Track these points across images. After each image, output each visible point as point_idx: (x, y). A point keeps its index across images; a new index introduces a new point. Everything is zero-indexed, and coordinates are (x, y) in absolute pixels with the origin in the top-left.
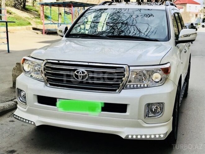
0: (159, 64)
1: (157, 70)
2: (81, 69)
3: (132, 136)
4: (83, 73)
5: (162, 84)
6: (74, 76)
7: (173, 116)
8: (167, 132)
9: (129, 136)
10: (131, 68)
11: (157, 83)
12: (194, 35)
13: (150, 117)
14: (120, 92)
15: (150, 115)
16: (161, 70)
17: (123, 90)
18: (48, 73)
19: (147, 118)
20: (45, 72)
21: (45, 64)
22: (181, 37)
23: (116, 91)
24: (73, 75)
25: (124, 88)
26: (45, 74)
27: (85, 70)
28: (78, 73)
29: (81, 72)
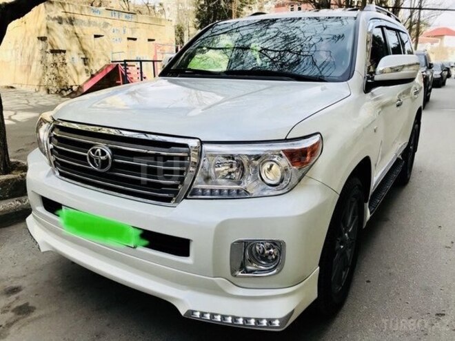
0: (284, 138)
1: (274, 153)
2: (102, 146)
3: (202, 314)
4: (103, 153)
5: (286, 190)
6: (88, 159)
7: (320, 265)
8: (293, 311)
9: (195, 313)
10: (206, 147)
11: (274, 188)
12: (412, 68)
13: (251, 272)
14: (177, 201)
15: (249, 268)
16: (283, 155)
17: (185, 200)
18: (55, 148)
19: (240, 274)
20: (51, 146)
21: (52, 130)
22: (382, 72)
23: (170, 202)
24: (86, 156)
25: (188, 197)
26: (51, 150)
27: (107, 148)
28: (94, 153)
29: (99, 150)
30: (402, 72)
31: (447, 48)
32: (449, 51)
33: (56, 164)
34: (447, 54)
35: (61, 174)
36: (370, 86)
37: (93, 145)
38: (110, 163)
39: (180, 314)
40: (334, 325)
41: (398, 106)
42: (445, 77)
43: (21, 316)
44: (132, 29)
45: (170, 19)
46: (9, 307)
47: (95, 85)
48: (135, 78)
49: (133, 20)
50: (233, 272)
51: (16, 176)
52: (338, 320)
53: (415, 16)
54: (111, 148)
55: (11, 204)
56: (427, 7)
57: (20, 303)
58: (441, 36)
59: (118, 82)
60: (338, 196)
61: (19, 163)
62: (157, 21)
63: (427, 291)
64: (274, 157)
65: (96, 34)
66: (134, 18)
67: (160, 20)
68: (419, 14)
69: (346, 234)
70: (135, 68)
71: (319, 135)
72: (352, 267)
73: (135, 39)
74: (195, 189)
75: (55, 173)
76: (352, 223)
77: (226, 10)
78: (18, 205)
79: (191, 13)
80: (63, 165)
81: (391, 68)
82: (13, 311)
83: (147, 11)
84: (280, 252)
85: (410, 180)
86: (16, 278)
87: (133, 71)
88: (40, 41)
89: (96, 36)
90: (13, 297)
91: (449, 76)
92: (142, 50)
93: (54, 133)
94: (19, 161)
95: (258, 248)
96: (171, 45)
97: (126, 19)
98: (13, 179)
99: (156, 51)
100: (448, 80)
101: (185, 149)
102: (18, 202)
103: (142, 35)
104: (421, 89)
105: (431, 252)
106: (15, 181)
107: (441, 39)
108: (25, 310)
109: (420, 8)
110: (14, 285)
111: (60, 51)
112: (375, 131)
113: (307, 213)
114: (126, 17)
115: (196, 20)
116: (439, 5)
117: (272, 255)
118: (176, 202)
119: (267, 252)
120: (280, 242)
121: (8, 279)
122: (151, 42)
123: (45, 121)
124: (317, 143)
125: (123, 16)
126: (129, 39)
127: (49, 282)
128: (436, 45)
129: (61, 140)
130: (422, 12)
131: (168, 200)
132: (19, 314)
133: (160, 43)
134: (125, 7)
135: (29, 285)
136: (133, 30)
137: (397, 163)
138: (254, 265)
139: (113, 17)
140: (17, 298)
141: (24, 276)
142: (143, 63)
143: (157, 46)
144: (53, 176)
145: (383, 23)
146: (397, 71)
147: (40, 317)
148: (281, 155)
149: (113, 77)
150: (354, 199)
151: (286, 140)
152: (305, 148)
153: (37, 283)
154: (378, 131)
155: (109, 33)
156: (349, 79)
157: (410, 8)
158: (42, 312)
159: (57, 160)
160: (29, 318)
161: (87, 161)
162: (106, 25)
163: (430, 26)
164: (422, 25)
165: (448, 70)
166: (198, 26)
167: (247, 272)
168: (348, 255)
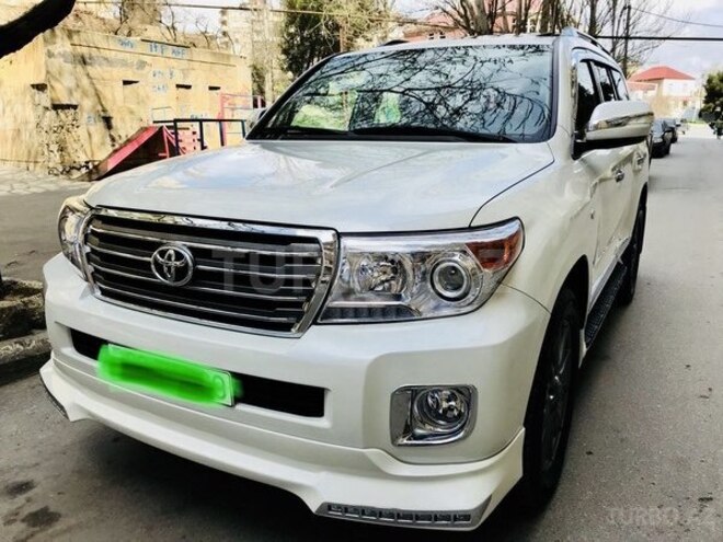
0: (467, 226)
1: (454, 249)
3: (347, 509)
4: (179, 256)
5: (473, 307)
6: (153, 266)
7: (526, 424)
8: (489, 498)
10: (347, 242)
11: (454, 304)
12: (643, 120)
13: (422, 437)
14: (303, 330)
15: (419, 431)
16: (469, 251)
17: (314, 327)
18: (93, 251)
19: (405, 442)
20: (87, 249)
21: (89, 223)
22: (596, 127)
23: (289, 330)
24: (149, 263)
25: (319, 321)
26: (87, 254)
27: (185, 248)
28: (163, 257)
29: (172, 252)
30: (627, 127)
31: (668, 98)
32: (672, 103)
33: (96, 277)
34: (668, 107)
35: (104, 292)
36: (579, 149)
37: (161, 244)
38: (190, 273)
39: (309, 511)
40: (545, 522)
41: (618, 180)
42: (668, 142)
43: (37, 529)
44: (183, 70)
45: (243, 54)
46: (17, 514)
47: (125, 159)
48: (190, 148)
49: (185, 57)
50: (394, 439)
51: (15, 303)
52: (549, 515)
53: (620, 49)
54: (191, 248)
55: (8, 349)
56: (638, 35)
57: (34, 508)
58: (659, 80)
59: (161, 155)
60: (549, 316)
61: (15, 283)
62: (224, 59)
63: (682, 464)
64: (454, 255)
65: (126, 79)
66: (187, 54)
67: (228, 56)
68: (626, 47)
69: (556, 378)
70: (189, 133)
71: (518, 221)
72: (565, 430)
73: (188, 87)
74: (329, 309)
75: (93, 292)
76: (563, 359)
77: (331, 41)
78: (18, 350)
79: (275, 46)
80: (109, 279)
81: (607, 122)
82: (23, 521)
83: (204, 42)
84: (468, 405)
85: (635, 296)
86: (22, 468)
87: (186, 137)
88: (35, 91)
89: (126, 83)
90: (21, 499)
91: (674, 140)
92: (201, 104)
93: (91, 227)
94: (16, 280)
95: (430, 401)
96: (246, 96)
97: (174, 56)
98: (10, 308)
99: (222, 105)
100: (673, 146)
101: (313, 245)
102: (18, 346)
103: (199, 80)
104: (645, 155)
105: (680, 405)
106: (14, 311)
107: (660, 84)
108: (43, 518)
109: (627, 38)
110: (21, 478)
111: (68, 107)
112: (592, 217)
113: (505, 343)
114: (174, 52)
115: (283, 57)
116: (657, 32)
117: (453, 410)
118: (300, 330)
119: (445, 405)
120: (467, 388)
121: (10, 469)
122: (214, 92)
123: (74, 210)
124: (517, 233)
125: (169, 51)
126: (178, 86)
127: (80, 472)
128: (651, 93)
129: (105, 239)
130: (630, 42)
131: (286, 327)
132: (34, 526)
133: (227, 92)
134: (170, 38)
135: (46, 478)
136: (185, 72)
137: (618, 269)
138: (428, 427)
139: (154, 53)
140: (29, 500)
141: (37, 464)
142: (204, 124)
143: (224, 98)
144: (90, 297)
145: (590, 56)
146: (619, 125)
147: (69, 529)
148: (465, 252)
149: (154, 147)
150: (566, 323)
151: (471, 229)
152: (501, 240)
153: (59, 476)
154: (596, 217)
155: (146, 78)
156: (549, 138)
157: (612, 37)
158: (73, 521)
159: (96, 270)
160: (50, 531)
161: (151, 270)
162: (142, 64)
163: (642, 64)
164: (629, 63)
165: (672, 130)
166: (285, 66)
167: (415, 439)
168: (559, 411)
